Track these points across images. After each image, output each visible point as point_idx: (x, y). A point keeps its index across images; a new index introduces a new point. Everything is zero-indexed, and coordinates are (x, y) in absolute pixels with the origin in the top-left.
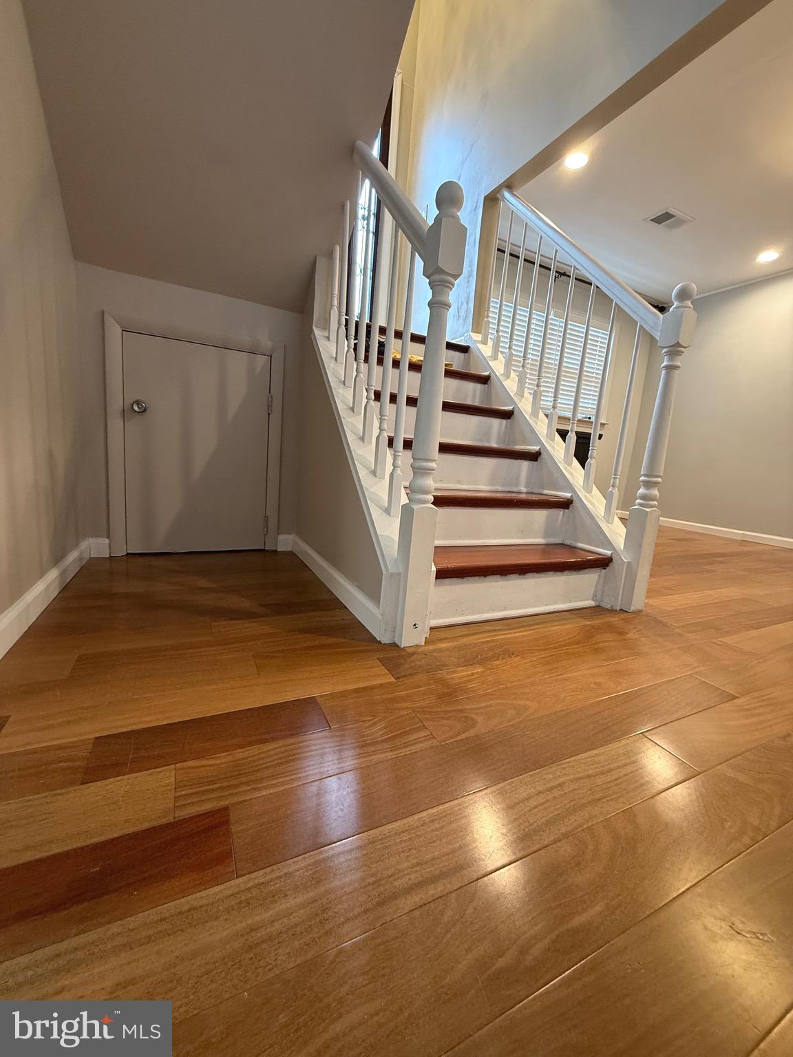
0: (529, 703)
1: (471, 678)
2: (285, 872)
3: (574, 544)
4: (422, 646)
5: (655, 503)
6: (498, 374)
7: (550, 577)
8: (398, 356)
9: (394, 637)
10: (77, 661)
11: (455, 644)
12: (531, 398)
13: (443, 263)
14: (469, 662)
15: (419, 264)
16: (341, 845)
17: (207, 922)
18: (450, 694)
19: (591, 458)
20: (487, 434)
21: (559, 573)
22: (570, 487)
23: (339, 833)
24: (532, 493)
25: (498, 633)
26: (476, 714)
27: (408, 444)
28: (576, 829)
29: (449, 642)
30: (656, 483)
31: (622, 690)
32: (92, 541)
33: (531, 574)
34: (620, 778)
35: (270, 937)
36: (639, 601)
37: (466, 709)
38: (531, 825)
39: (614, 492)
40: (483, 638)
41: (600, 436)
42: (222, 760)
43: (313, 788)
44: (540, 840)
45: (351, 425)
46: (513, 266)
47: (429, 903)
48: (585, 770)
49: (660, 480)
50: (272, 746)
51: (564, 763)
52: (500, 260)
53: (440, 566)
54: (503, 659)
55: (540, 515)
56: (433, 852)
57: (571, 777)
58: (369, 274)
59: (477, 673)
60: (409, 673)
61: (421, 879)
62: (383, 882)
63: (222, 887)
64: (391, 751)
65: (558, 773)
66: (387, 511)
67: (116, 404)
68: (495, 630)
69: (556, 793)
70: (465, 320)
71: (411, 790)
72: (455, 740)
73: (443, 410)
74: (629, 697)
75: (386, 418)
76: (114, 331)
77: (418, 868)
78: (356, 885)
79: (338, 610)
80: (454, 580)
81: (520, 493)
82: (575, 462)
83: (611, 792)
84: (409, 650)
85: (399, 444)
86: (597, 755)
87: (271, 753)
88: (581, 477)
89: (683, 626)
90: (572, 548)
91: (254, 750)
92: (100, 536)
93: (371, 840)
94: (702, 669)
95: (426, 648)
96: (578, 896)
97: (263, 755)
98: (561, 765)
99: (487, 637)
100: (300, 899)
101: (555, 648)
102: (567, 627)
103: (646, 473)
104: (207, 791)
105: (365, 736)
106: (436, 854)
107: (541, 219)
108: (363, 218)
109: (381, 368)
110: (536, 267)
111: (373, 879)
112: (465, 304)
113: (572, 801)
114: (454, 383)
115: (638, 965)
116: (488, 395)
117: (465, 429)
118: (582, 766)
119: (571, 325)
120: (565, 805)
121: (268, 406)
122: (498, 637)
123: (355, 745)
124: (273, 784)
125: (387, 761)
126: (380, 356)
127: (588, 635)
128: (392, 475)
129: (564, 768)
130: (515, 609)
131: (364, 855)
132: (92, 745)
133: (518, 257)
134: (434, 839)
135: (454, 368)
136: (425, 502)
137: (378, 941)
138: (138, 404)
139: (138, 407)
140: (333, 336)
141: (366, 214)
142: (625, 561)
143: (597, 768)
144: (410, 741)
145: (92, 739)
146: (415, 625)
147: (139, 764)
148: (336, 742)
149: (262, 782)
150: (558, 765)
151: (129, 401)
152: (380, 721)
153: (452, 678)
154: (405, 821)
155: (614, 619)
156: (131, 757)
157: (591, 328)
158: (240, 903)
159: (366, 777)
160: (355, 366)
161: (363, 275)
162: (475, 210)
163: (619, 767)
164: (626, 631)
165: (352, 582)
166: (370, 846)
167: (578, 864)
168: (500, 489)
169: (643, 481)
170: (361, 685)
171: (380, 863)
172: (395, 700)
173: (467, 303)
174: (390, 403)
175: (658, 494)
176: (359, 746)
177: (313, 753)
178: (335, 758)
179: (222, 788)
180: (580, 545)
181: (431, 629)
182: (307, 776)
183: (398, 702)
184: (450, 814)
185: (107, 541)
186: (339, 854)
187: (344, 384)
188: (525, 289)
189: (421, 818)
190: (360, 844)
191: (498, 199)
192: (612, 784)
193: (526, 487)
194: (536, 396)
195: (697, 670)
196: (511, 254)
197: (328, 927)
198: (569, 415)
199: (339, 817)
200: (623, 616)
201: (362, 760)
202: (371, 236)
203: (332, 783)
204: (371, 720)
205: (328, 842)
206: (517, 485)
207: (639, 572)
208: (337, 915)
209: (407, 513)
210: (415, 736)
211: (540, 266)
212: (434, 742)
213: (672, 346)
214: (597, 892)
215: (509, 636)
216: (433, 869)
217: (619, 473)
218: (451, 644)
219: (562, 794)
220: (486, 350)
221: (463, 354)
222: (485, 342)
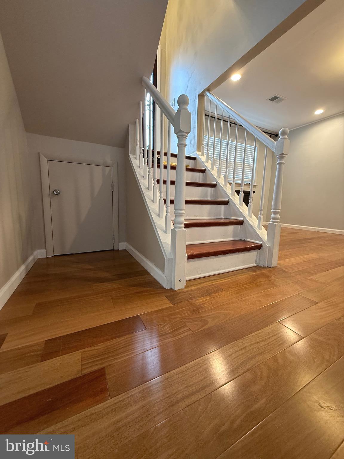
0: (230, 312)
1: (204, 302)
2: (130, 394)
3: (246, 240)
4: (183, 289)
5: (279, 220)
6: (209, 169)
7: (236, 255)
8: (166, 164)
9: (171, 286)
10: (36, 306)
11: (198, 287)
12: (224, 178)
13: (182, 128)
14: (204, 295)
15: (172, 128)
16: (153, 381)
17: (98, 420)
18: (196, 310)
19: (251, 202)
20: (206, 194)
21: (240, 253)
22: (242, 216)
23: (152, 376)
24: (227, 219)
25: (216, 281)
26: (208, 318)
27: (172, 202)
28: (252, 366)
29: (195, 286)
30: (278, 212)
31: (269, 303)
32: (39, 251)
33: (228, 254)
34: (270, 342)
35: (125, 424)
36: (274, 263)
37: (204, 316)
38: (233, 366)
39: (261, 216)
40: (210, 283)
41: (254, 192)
42: (101, 346)
43: (140, 357)
44: (238, 372)
45: (148, 195)
46: (212, 122)
47: (192, 404)
48: (255, 340)
49: (280, 211)
50: (122, 338)
51: (246, 338)
52: (207, 119)
53: (189, 254)
54: (218, 292)
55: (231, 228)
56: (193, 381)
57: (249, 344)
58: (152, 128)
59: (208, 299)
60: (178, 301)
61: (188, 394)
62: (172, 396)
63: (104, 404)
64: (172, 337)
65: (244, 342)
66: (165, 232)
67: (46, 191)
68: (214, 280)
69: (243, 351)
70: (193, 146)
71: (182, 354)
72: (199, 330)
73: (186, 185)
74: (273, 306)
75: (162, 192)
76: (44, 161)
77: (187, 389)
78: (161, 398)
79: (147, 275)
80: (196, 259)
81: (221, 219)
82: (244, 204)
83: (266, 349)
84: (178, 291)
85: (169, 202)
86: (260, 333)
87: (121, 342)
88: (247, 210)
89: (293, 273)
90: (245, 242)
91: (114, 341)
92: (42, 249)
93: (166, 378)
94: (303, 291)
95: (185, 290)
96: (254, 396)
97: (118, 343)
98: (245, 338)
99: (211, 283)
100: (138, 406)
101: (240, 286)
102: (245, 276)
103: (274, 208)
104: (95, 361)
105: (161, 331)
106: (194, 382)
107: (222, 103)
108: (148, 105)
109: (159, 169)
110: (222, 121)
111: (168, 395)
112: (193, 139)
113: (250, 354)
114: (190, 173)
115: (281, 425)
116: (205, 178)
117: (196, 193)
118: (254, 338)
119: (239, 144)
120: (247, 356)
121: (112, 188)
122: (216, 283)
123: (157, 336)
124: (123, 356)
125: (171, 342)
126: (158, 164)
127: (254, 279)
128: (166, 216)
129: (246, 340)
130: (222, 270)
131: (164, 385)
132: (44, 344)
133: (214, 118)
134: (193, 376)
135: (190, 167)
136: (181, 228)
137: (171, 422)
138: (56, 191)
139: (56, 193)
140: (138, 157)
141: (149, 104)
142: (268, 246)
143: (260, 338)
144: (180, 333)
145: (44, 341)
146: (180, 280)
147: (66, 351)
148: (149, 335)
149: (118, 356)
150: (244, 339)
151: (52, 190)
152: (167, 324)
153: (197, 303)
154: (180, 368)
155: (264, 271)
156: (61, 348)
157: (247, 145)
158: (112, 410)
159: (163, 349)
160: (148, 169)
161: (149, 129)
162: (195, 100)
163: (269, 338)
164: (270, 276)
165: (152, 263)
166: (166, 381)
167: (254, 382)
168: (213, 218)
169: (273, 212)
170: (159, 308)
171: (171, 388)
172: (173, 314)
173: (194, 139)
174: (164, 184)
175: (279, 217)
176: (159, 336)
177: (139, 341)
178: (149, 342)
179: (101, 359)
180: (248, 240)
181: (187, 281)
182: (137, 351)
183: (174, 315)
184: (199, 364)
185: (45, 251)
186: (153, 385)
187: (144, 178)
188: (218, 131)
189: (187, 367)
190: (161, 380)
191: (204, 95)
192: (267, 346)
193: (224, 216)
194: (225, 177)
195: (301, 292)
196: (211, 117)
197: (150, 418)
198: (240, 182)
199: (152, 368)
200: (268, 269)
201: (161, 342)
202: (152, 113)
203: (149, 353)
204: (163, 324)
205: (148, 380)
206: (220, 215)
207: (274, 251)
208: (153, 412)
209: (174, 233)
210: (182, 330)
211: (224, 121)
212: (191, 332)
213: (281, 155)
214: (263, 394)
215: (220, 282)
216: (193, 389)
217: (263, 209)
218: (196, 287)
219: (246, 352)
220: (203, 159)
221: (194, 161)
222: (202, 155)
